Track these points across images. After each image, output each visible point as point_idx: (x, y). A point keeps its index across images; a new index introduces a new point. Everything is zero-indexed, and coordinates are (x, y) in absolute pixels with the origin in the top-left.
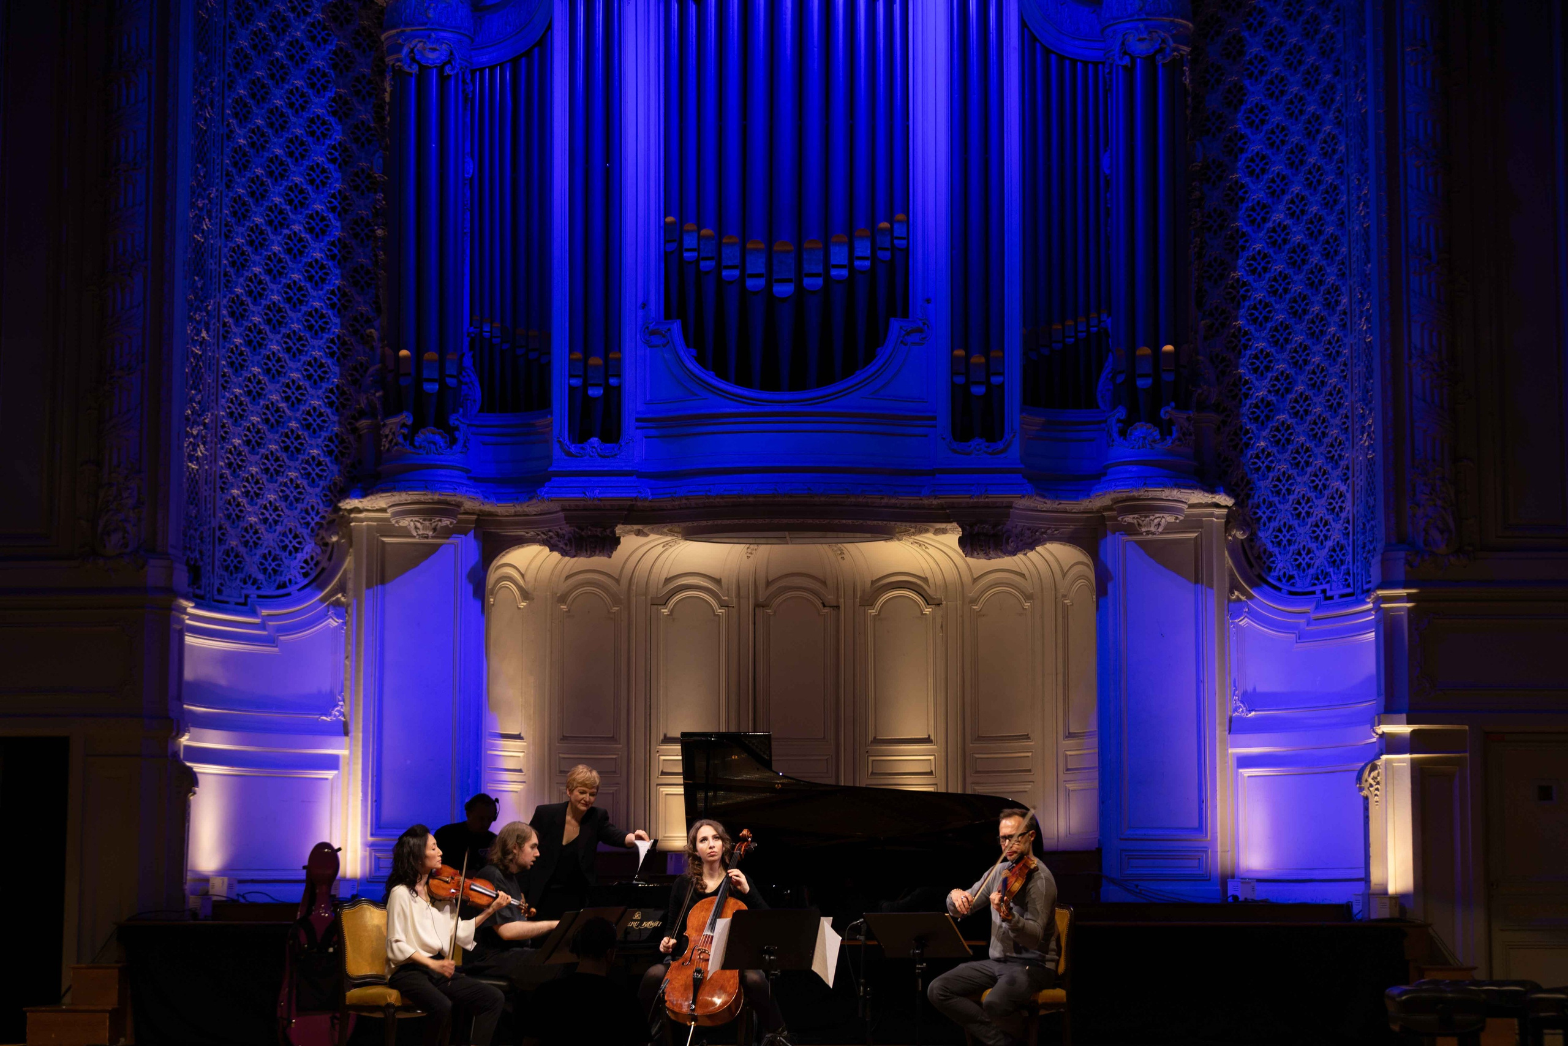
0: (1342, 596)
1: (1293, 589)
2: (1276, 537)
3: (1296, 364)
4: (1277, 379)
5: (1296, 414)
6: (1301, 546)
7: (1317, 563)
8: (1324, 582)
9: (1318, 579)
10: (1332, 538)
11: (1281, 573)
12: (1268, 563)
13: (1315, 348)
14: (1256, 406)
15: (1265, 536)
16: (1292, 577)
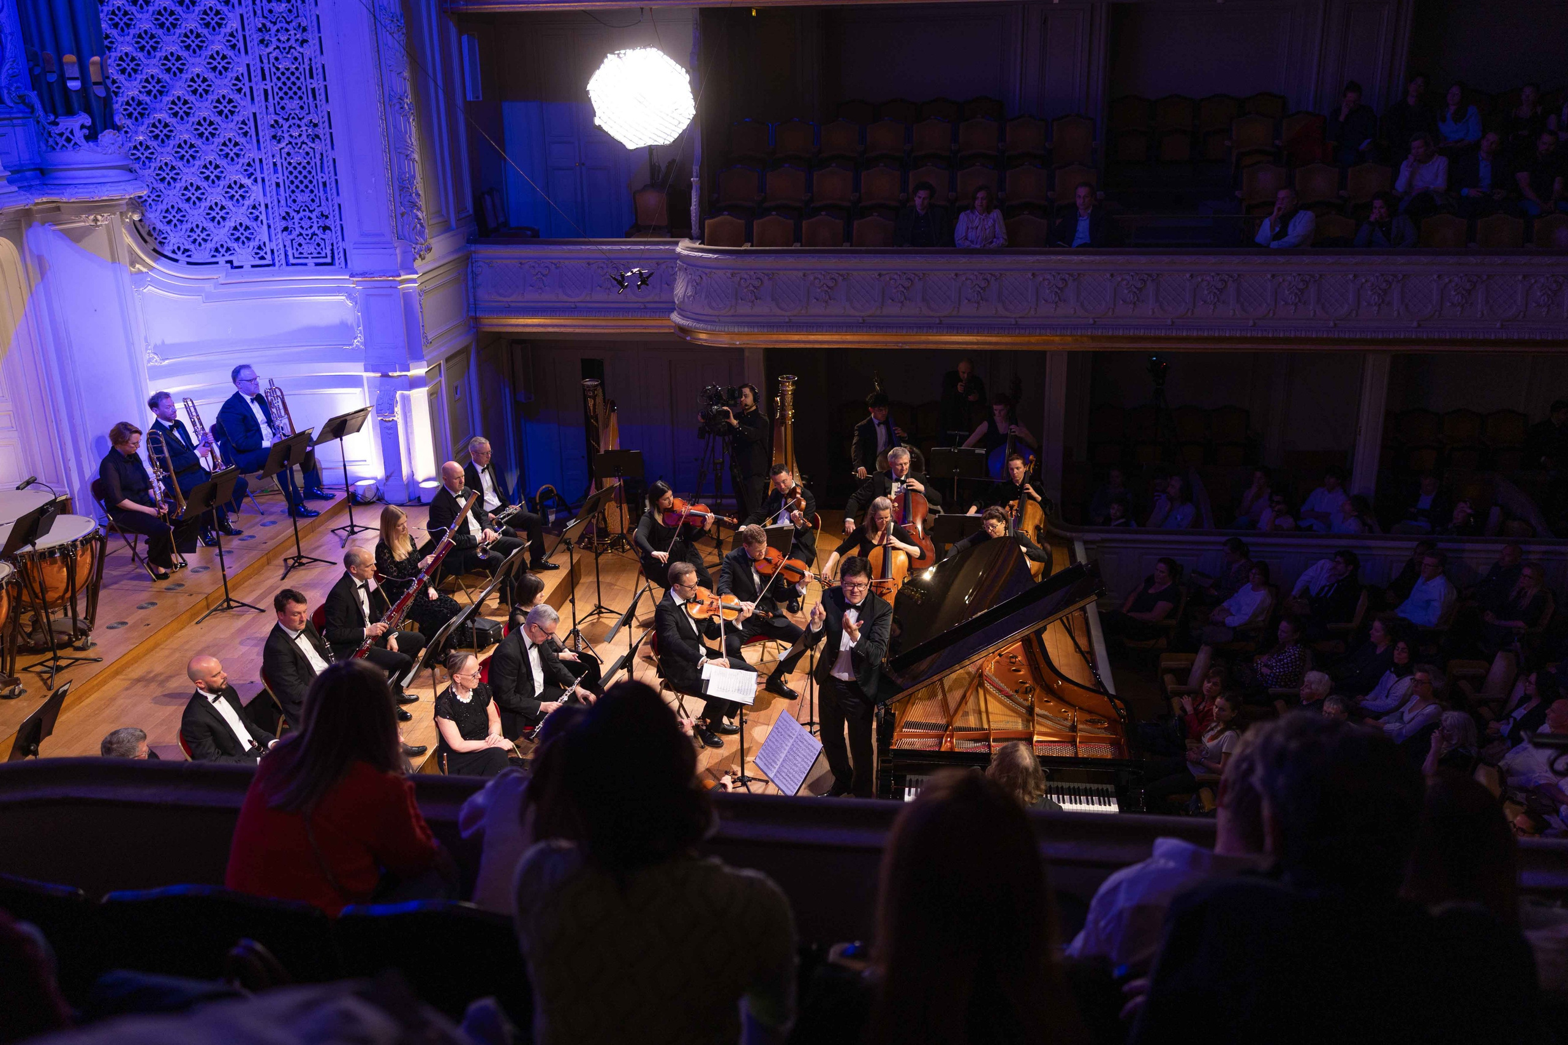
0: (253, 266)
1: (189, 260)
2: (165, 217)
3: (168, 70)
4: (147, 81)
5: (175, 114)
6: (194, 225)
7: (215, 239)
8: (225, 254)
9: (217, 250)
10: (233, 220)
11: (175, 248)
12: (160, 239)
13: (192, 60)
14: (128, 103)
15: (154, 217)
16: (186, 250)
